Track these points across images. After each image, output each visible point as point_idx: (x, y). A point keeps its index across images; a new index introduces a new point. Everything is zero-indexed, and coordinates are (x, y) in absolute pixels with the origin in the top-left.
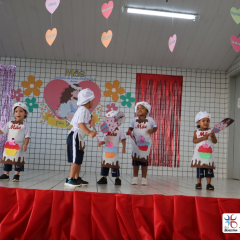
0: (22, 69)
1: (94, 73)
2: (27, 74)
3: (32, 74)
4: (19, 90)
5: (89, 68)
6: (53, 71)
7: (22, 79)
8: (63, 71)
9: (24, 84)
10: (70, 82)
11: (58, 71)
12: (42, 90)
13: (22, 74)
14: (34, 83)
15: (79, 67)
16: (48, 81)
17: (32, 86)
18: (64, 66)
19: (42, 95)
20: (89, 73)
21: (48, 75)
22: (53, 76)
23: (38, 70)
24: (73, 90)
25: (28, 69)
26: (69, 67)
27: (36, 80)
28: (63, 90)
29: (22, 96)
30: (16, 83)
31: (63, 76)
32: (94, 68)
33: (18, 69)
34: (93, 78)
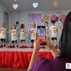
0: (43, 13)
1: (65, 12)
2: (45, 15)
3: (46, 14)
4: (43, 19)
5: (63, 11)
6: (52, 13)
7: (43, 16)
8: (55, 12)
9: (44, 17)
10: (58, 15)
11: (54, 13)
12: (49, 19)
13: (43, 15)
14: (47, 17)
15: (60, 11)
16: (51, 16)
17: (46, 18)
18: (55, 11)
19: (49, 20)
20: (63, 12)
21: (51, 14)
22: (52, 14)
23: (48, 13)
24: (59, 18)
25: (45, 13)
26: (57, 11)
27: (47, 16)
28: (56, 18)
29: (44, 21)
30: (42, 17)
31: (55, 14)
32: (64, 11)
33: (42, 13)
34: (64, 13)
